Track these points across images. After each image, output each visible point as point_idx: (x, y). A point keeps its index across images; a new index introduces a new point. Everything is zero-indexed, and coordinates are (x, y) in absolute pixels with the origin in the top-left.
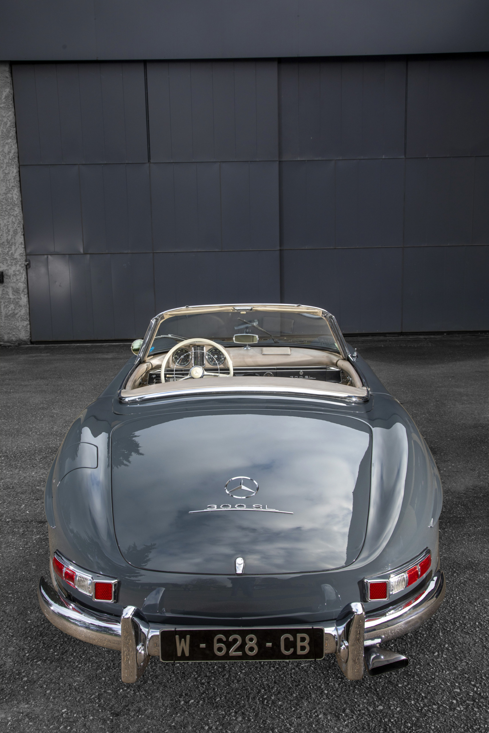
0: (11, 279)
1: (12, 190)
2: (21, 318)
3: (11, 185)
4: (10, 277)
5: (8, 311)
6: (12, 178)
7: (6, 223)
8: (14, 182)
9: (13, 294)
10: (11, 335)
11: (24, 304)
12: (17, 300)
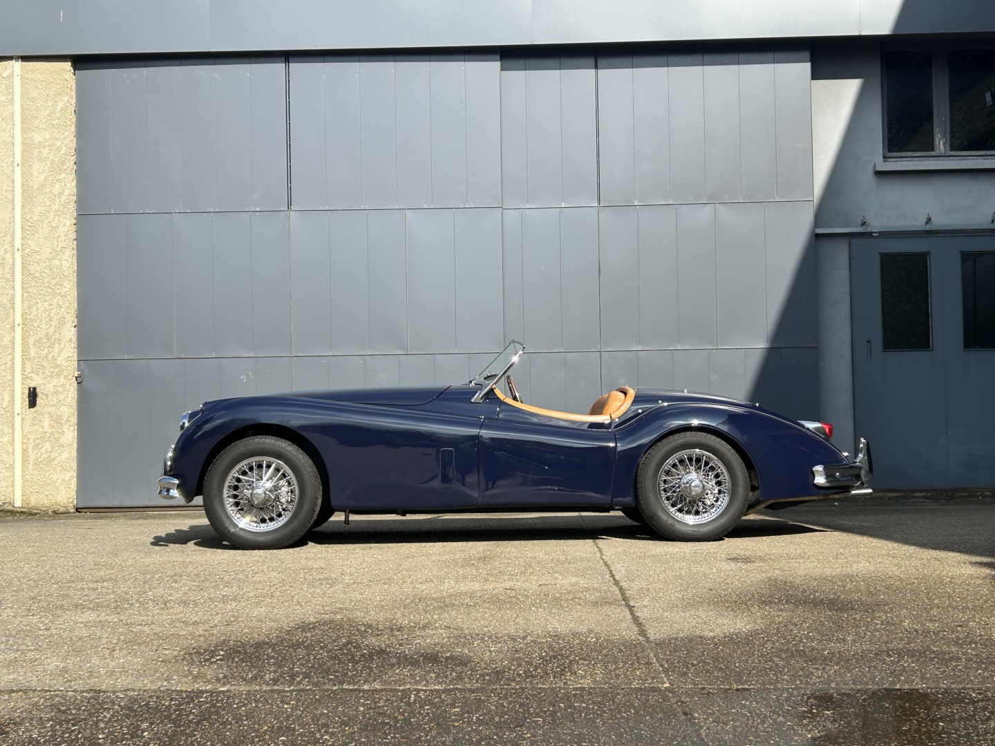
0: (49, 400)
1: (61, 254)
2: (61, 466)
3: (60, 246)
4: (46, 395)
5: (39, 454)
6: (63, 234)
7: (48, 307)
8: (65, 241)
9: (50, 425)
10: (41, 496)
11: (67, 442)
12: (56, 436)
